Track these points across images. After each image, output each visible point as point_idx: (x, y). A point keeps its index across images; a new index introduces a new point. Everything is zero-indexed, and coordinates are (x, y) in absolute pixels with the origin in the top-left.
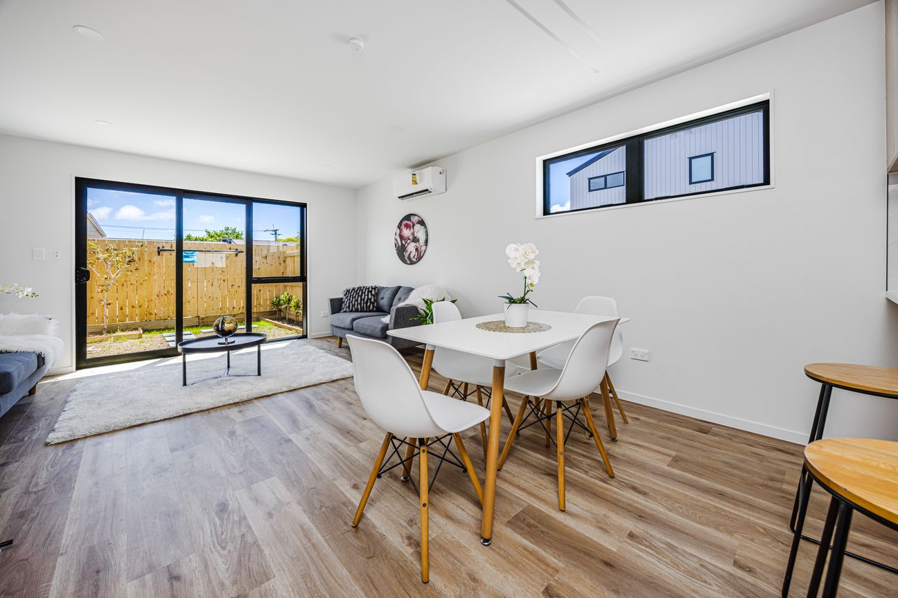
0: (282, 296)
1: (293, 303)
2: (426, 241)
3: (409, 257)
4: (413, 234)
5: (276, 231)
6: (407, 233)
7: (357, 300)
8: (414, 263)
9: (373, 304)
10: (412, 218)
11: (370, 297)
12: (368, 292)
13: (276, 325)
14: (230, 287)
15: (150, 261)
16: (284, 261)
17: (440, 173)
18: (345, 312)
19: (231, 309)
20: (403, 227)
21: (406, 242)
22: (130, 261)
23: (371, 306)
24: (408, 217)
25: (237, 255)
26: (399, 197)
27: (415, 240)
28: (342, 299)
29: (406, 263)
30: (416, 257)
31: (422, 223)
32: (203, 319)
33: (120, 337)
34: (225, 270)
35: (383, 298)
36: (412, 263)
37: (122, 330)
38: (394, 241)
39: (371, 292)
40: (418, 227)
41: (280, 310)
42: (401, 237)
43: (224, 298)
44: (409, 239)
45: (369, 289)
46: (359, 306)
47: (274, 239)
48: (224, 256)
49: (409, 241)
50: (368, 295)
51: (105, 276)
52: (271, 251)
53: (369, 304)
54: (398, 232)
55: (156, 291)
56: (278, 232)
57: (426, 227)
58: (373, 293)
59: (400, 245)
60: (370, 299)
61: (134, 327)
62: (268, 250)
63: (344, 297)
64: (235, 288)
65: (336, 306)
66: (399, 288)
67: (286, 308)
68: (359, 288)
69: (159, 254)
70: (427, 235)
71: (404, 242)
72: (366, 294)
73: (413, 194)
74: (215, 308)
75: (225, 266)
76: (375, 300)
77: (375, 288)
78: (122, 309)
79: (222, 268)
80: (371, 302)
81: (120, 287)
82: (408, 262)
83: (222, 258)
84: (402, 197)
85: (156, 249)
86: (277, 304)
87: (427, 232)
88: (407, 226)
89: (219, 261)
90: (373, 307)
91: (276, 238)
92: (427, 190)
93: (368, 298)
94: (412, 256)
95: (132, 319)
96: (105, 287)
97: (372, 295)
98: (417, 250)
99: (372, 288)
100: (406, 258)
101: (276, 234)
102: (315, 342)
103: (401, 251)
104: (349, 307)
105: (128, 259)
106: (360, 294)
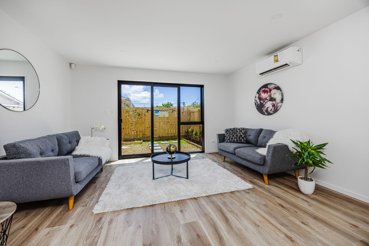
0: (189, 130)
1: (194, 133)
2: (282, 100)
3: (267, 111)
4: (270, 96)
5: (184, 103)
6: (264, 95)
7: (234, 136)
8: (271, 114)
9: (243, 138)
10: (269, 86)
11: (241, 134)
12: (240, 131)
13: (187, 142)
14: (170, 125)
15: (145, 115)
16: (190, 114)
17: (298, 51)
18: (227, 142)
19: (171, 134)
20: (261, 92)
21: (264, 101)
22: (139, 115)
23: (243, 140)
24: (266, 86)
25: (172, 112)
26: (260, 74)
27: (272, 99)
28: (224, 134)
29: (263, 114)
30: (273, 110)
31: (278, 88)
32: (161, 137)
33: (136, 143)
34: (168, 118)
35: (250, 135)
36: (269, 114)
37: (137, 140)
38: (254, 101)
39: (242, 131)
40: (274, 91)
41: (188, 135)
42: (260, 99)
43: (168, 129)
44: (266, 99)
45: (240, 129)
46: (235, 140)
47: (183, 106)
48: (168, 112)
49: (266, 101)
50: (240, 133)
51: (132, 120)
52: (185, 110)
53: (241, 138)
54: (257, 95)
55: (146, 127)
56: (185, 103)
57: (281, 91)
58: (243, 132)
59: (259, 103)
60: (242, 136)
61: (140, 139)
62: (184, 110)
63: (226, 134)
64: (172, 125)
65: (222, 138)
66: (261, 130)
67: (191, 135)
68: (234, 129)
69: (147, 112)
70: (282, 96)
71: (262, 102)
72: (239, 132)
73: (272, 70)
74: (165, 133)
75: (168, 116)
76: (244, 137)
77: (243, 129)
78: (137, 132)
79: (168, 117)
80: (242, 138)
81: (136, 124)
82: (266, 114)
83: (167, 113)
84: (262, 74)
85: (146, 111)
86: (187, 132)
87: (282, 94)
88: (265, 92)
89: (166, 114)
90: (244, 140)
91: (184, 105)
92: (287, 64)
93: (240, 135)
94: (269, 110)
95: (140, 136)
96: (132, 124)
97: (242, 133)
98: (273, 106)
99: (242, 129)
100: (264, 111)
101: (184, 104)
102: (209, 156)
103: (260, 108)
104: (229, 139)
105: (139, 114)
106: (235, 132)
